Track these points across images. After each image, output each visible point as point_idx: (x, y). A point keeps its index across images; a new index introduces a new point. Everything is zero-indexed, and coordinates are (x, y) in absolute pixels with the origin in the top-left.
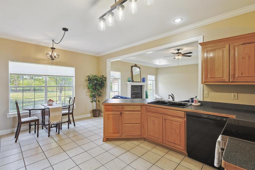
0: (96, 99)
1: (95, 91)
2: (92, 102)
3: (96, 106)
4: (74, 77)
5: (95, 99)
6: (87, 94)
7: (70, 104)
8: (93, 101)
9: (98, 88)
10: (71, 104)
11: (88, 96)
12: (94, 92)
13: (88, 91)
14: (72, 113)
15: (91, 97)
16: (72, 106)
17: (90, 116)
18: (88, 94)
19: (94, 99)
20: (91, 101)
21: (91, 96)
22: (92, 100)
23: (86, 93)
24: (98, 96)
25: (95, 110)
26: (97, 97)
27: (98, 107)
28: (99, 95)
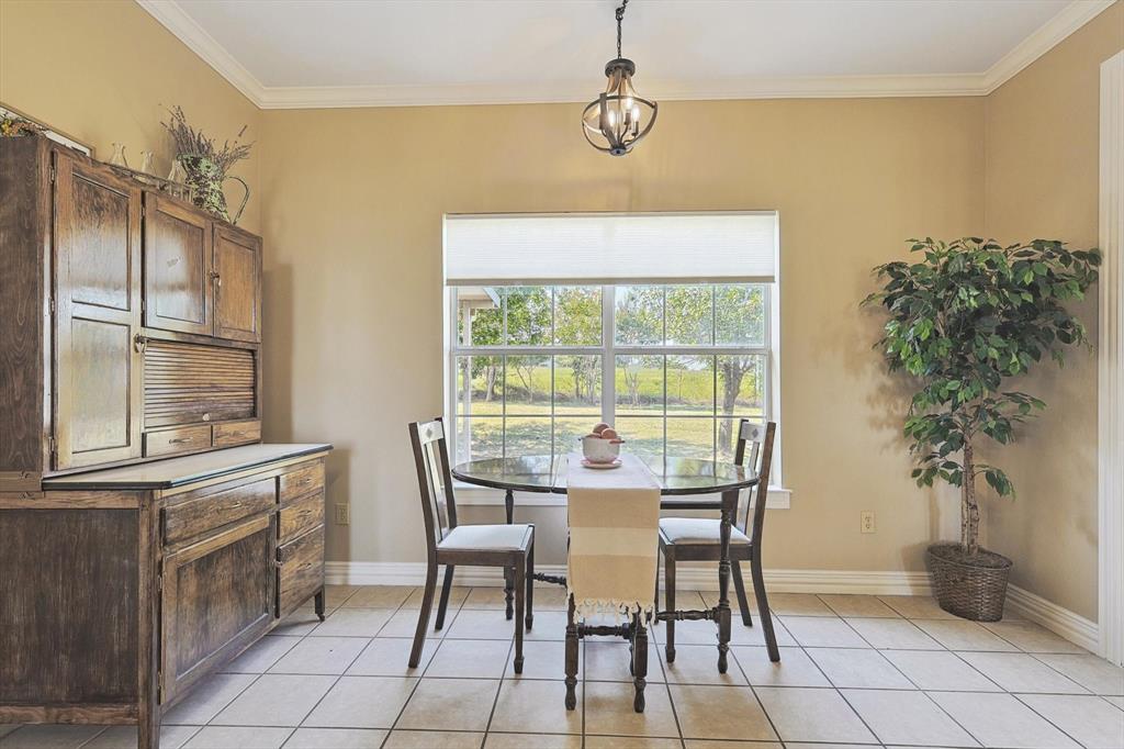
0: (968, 457)
1: (953, 385)
2: (926, 477)
3: (970, 524)
4: (770, 279)
5: (957, 457)
6: (881, 412)
7: (741, 474)
8: (933, 471)
9: (994, 353)
10: (748, 477)
11: (889, 426)
12: (953, 394)
13: (882, 389)
14: (753, 552)
15: (917, 435)
16: (755, 488)
17: (907, 591)
18: (890, 413)
19: (943, 453)
20: (916, 473)
21: (911, 433)
22: (924, 466)
23: (869, 400)
24: (989, 432)
25: (958, 548)
26: (977, 439)
27: (982, 528)
28: (1003, 431)
